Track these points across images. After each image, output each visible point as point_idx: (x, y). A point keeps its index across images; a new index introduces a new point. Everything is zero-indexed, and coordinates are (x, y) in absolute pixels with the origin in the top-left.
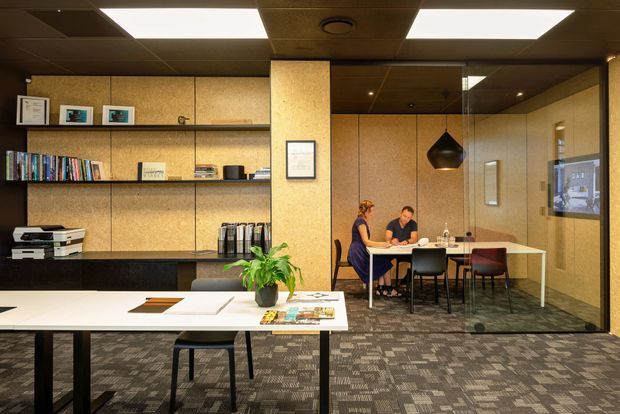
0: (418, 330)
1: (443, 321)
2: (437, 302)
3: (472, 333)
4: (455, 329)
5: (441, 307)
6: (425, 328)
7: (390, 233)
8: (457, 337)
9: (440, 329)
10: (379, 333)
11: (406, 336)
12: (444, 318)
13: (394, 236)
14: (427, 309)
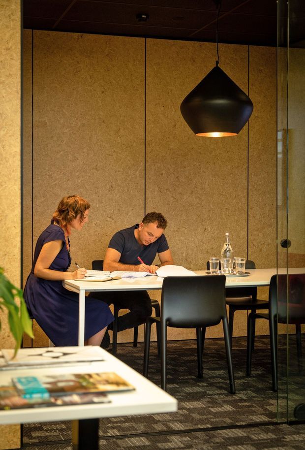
0: (189, 426)
1: (228, 408)
2: (200, 377)
3: (291, 423)
4: (257, 419)
5: (211, 385)
6: (201, 422)
7: (114, 254)
8: (267, 431)
9: (228, 421)
10: (117, 437)
11: (173, 438)
12: (227, 402)
13: (123, 260)
14: (188, 390)
